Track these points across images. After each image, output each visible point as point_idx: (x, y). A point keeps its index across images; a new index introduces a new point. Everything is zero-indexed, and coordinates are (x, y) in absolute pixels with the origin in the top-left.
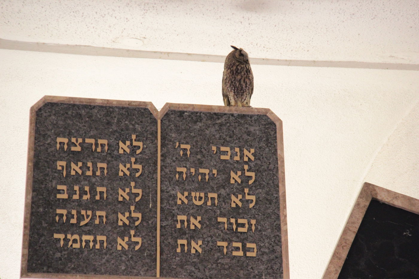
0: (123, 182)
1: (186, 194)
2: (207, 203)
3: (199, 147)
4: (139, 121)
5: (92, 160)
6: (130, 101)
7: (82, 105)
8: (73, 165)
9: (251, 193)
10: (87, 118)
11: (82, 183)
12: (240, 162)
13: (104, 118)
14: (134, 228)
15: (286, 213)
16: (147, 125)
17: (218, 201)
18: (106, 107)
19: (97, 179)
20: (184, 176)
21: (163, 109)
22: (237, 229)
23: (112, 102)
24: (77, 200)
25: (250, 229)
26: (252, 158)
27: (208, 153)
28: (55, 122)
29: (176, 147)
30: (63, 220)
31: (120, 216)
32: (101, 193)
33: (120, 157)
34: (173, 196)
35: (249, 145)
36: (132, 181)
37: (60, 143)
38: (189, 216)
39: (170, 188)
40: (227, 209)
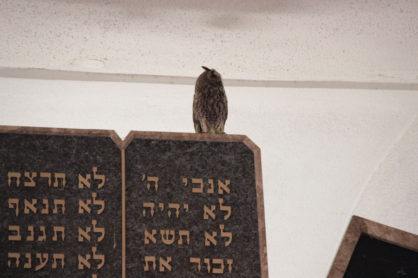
0: (83, 221)
1: (154, 232)
2: (177, 242)
3: (168, 179)
4: (100, 152)
5: (49, 197)
6: (90, 130)
7: (36, 135)
8: (27, 203)
9: (227, 229)
10: (42, 149)
11: (37, 222)
12: (214, 195)
13: (61, 149)
14: (96, 272)
15: (266, 251)
16: (110, 155)
17: (190, 239)
18: (63, 136)
19: (54, 218)
20: (152, 212)
21: (127, 137)
22: (211, 270)
23: (70, 131)
24: (32, 241)
25: (226, 270)
26: (228, 190)
27: (178, 186)
28: (6, 155)
29: (143, 180)
30: (16, 265)
31: (80, 259)
32: (59, 233)
33: (80, 192)
34: (139, 234)
35: (223, 176)
36: (94, 219)
37: (12, 178)
38: (158, 256)
39: (136, 226)
40: (200, 249)
